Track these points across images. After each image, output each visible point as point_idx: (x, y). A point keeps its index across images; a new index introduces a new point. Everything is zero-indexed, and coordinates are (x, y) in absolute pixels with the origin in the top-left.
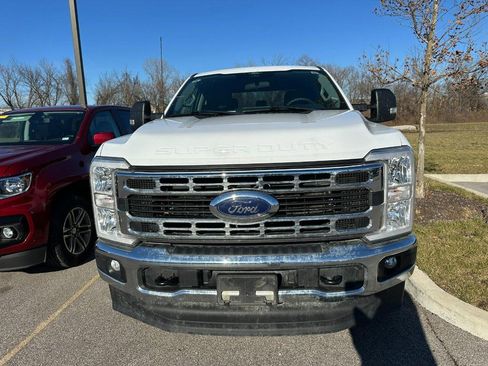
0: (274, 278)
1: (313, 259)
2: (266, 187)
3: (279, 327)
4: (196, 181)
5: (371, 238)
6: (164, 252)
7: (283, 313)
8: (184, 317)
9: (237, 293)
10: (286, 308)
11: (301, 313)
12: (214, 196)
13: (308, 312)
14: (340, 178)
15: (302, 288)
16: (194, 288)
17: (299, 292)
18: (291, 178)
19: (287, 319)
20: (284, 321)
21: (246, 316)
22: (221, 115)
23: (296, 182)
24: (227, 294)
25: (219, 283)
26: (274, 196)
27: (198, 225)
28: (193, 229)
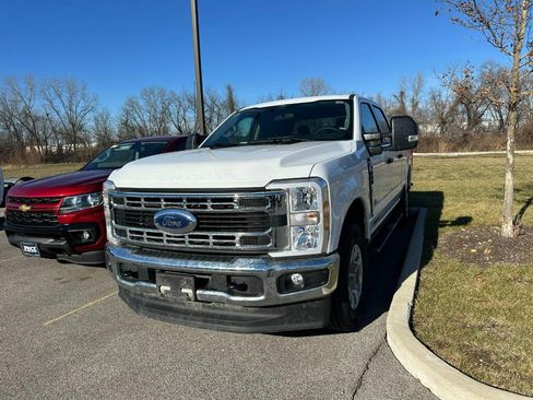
0: (192, 279)
1: (221, 267)
2: (189, 207)
3: (205, 321)
4: (146, 199)
5: (273, 255)
6: (129, 252)
7: (211, 311)
9: (169, 288)
11: (225, 313)
12: (156, 212)
13: (230, 313)
14: (242, 202)
15: (216, 290)
16: (146, 281)
17: (211, 293)
18: (205, 200)
19: (213, 316)
20: (212, 318)
23: (209, 204)
24: (163, 288)
25: (157, 279)
26: (195, 214)
28: (145, 236)
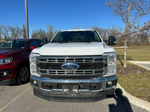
0: (78, 86)
1: (88, 81)
2: (76, 61)
3: (79, 100)
4: (58, 59)
5: (104, 76)
6: (48, 78)
7: (80, 96)
8: (53, 97)
9: (68, 90)
10: (81, 95)
11: (85, 96)
12: (62, 64)
13: (87, 96)
14: (96, 60)
15: (85, 89)
16: (56, 88)
17: (84, 90)
18: (83, 59)
19: (81, 98)
20: (81, 99)
21: (70, 97)
22: (66, 42)
23: (84, 60)
24: (65, 90)
25: (63, 87)
26: (78, 64)
27: (58, 71)
28: (57, 72)
